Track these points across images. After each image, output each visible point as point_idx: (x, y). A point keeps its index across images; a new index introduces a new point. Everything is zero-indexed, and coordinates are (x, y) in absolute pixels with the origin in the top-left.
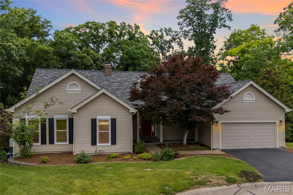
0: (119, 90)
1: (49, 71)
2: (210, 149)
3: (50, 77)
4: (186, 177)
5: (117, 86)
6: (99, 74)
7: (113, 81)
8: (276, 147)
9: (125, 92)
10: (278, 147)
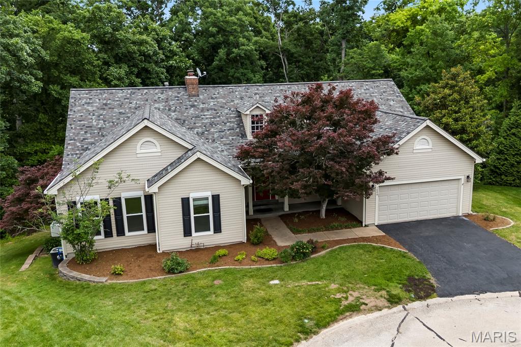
0: (216, 125)
1: (93, 93)
2: (362, 226)
3: (96, 106)
4: (331, 297)
5: (211, 118)
6: (179, 93)
7: (202, 108)
8: (458, 215)
9: (225, 130)
10: (460, 215)
